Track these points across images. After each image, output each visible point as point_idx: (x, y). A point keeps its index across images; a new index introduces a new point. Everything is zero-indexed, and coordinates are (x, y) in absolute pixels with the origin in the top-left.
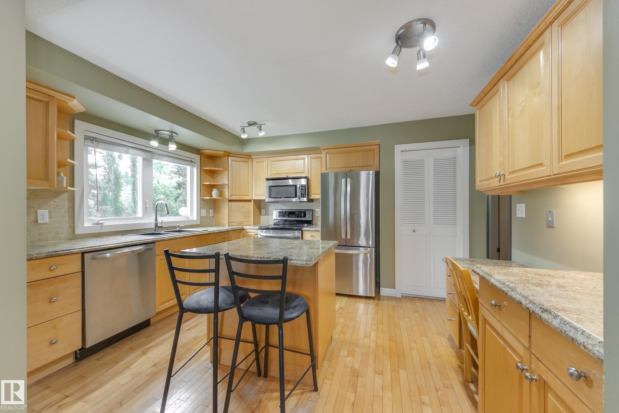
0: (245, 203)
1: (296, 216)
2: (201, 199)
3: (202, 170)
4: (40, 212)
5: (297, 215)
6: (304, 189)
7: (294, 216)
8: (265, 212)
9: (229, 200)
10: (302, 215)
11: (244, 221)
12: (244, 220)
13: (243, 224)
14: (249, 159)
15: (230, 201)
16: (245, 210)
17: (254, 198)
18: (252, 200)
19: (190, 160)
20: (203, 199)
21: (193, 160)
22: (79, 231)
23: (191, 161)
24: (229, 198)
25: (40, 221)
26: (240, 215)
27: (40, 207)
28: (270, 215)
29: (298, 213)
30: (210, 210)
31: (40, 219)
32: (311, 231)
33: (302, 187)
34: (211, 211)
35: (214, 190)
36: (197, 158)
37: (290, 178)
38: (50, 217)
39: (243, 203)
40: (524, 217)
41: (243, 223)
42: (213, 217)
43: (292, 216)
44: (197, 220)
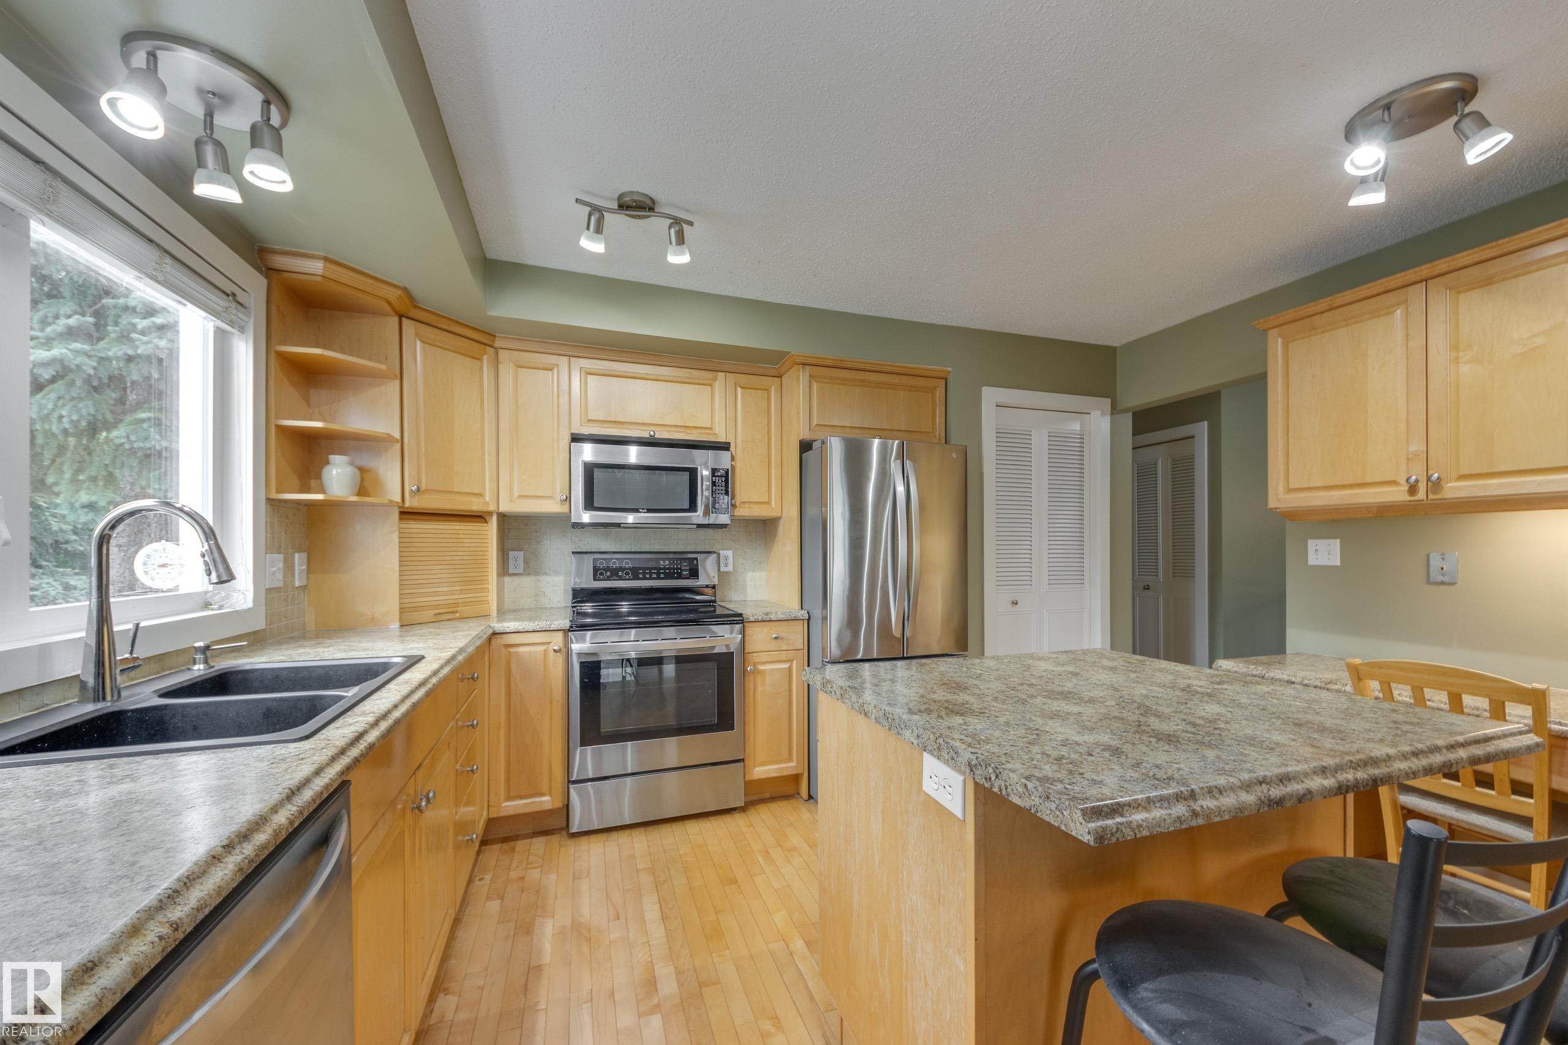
0: (466, 528)
1: (662, 576)
2: (269, 500)
3: (273, 356)
5: (667, 569)
6: (724, 484)
7: (654, 573)
8: (526, 562)
9: (402, 513)
10: (685, 570)
11: (460, 601)
12: (462, 596)
13: (456, 612)
14: (483, 346)
15: (406, 514)
16: (466, 553)
17: (503, 508)
18: (490, 513)
20: (280, 501)
24: (407, 504)
26: (443, 576)
28: (546, 574)
29: (667, 562)
30: (297, 555)
32: (773, 623)
33: (716, 476)
34: (299, 560)
35: (335, 459)
36: (254, 286)
37: (633, 440)
39: (457, 527)
40: (1339, 564)
41: (454, 609)
42: (303, 588)
43: (648, 576)
44: (254, 606)
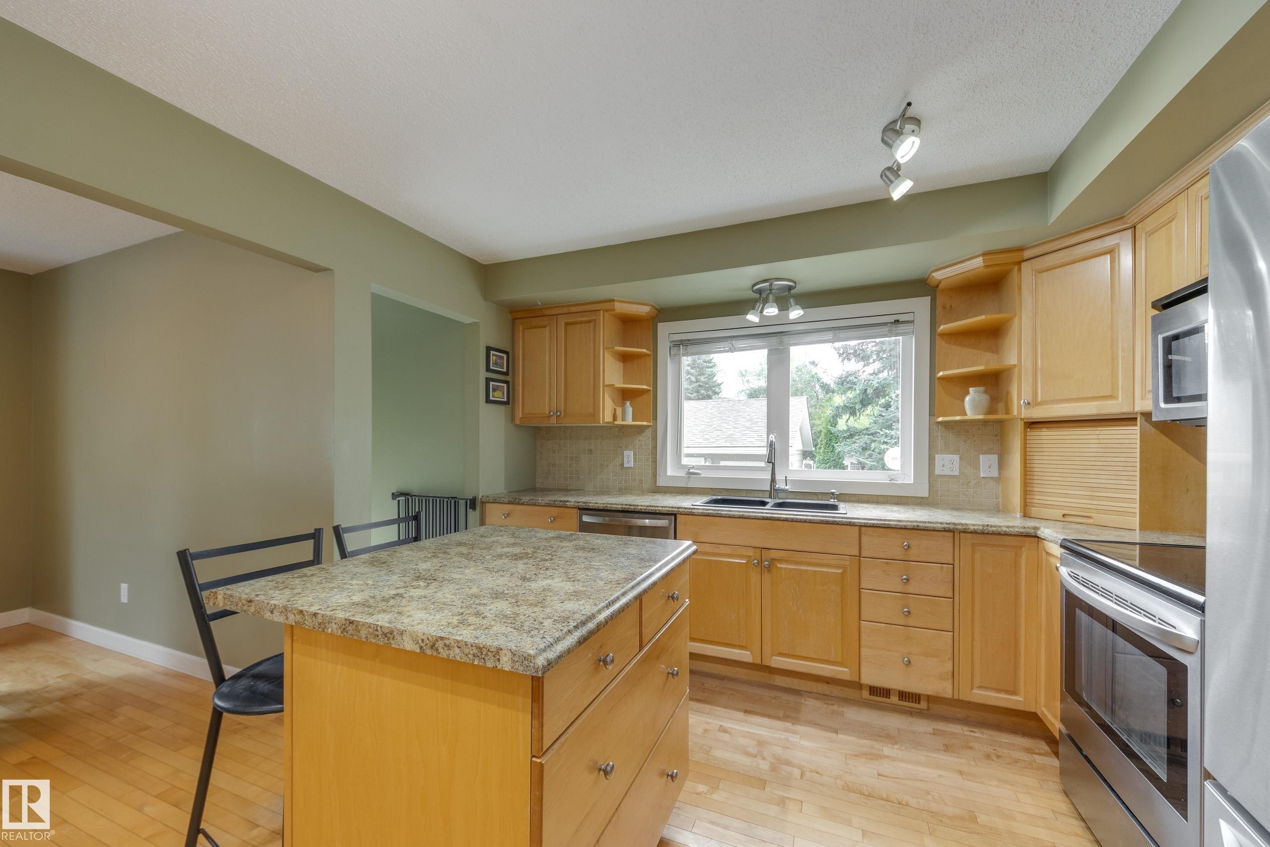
4: (626, 453)
19: (892, 319)
21: (902, 318)
22: (661, 482)
23: (897, 322)
25: (625, 465)
27: (627, 448)
31: (626, 463)
38: (635, 460)
